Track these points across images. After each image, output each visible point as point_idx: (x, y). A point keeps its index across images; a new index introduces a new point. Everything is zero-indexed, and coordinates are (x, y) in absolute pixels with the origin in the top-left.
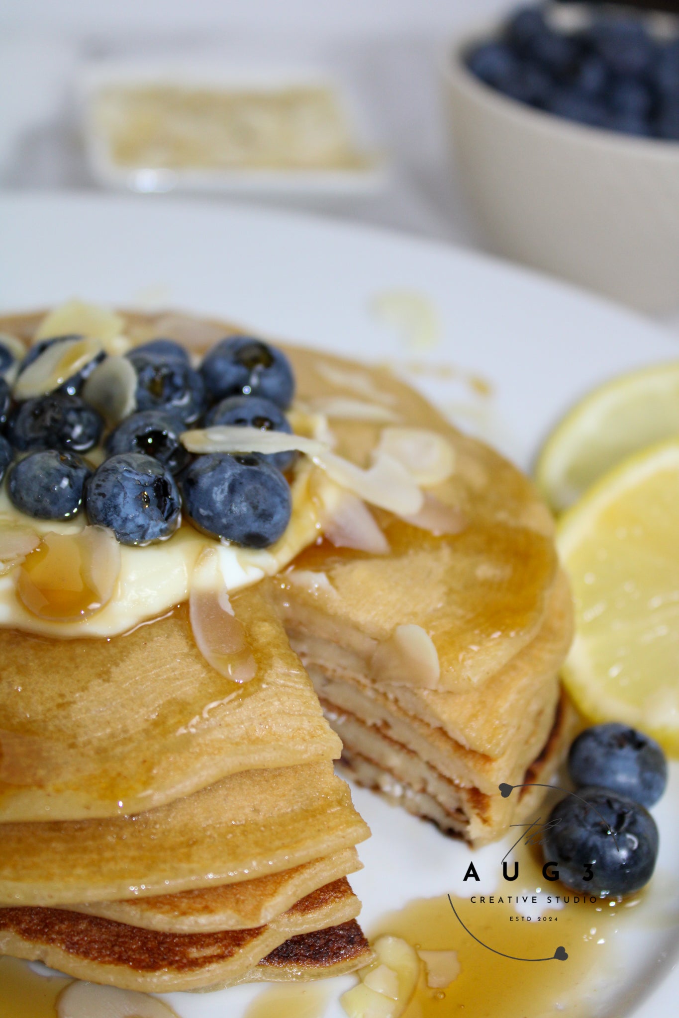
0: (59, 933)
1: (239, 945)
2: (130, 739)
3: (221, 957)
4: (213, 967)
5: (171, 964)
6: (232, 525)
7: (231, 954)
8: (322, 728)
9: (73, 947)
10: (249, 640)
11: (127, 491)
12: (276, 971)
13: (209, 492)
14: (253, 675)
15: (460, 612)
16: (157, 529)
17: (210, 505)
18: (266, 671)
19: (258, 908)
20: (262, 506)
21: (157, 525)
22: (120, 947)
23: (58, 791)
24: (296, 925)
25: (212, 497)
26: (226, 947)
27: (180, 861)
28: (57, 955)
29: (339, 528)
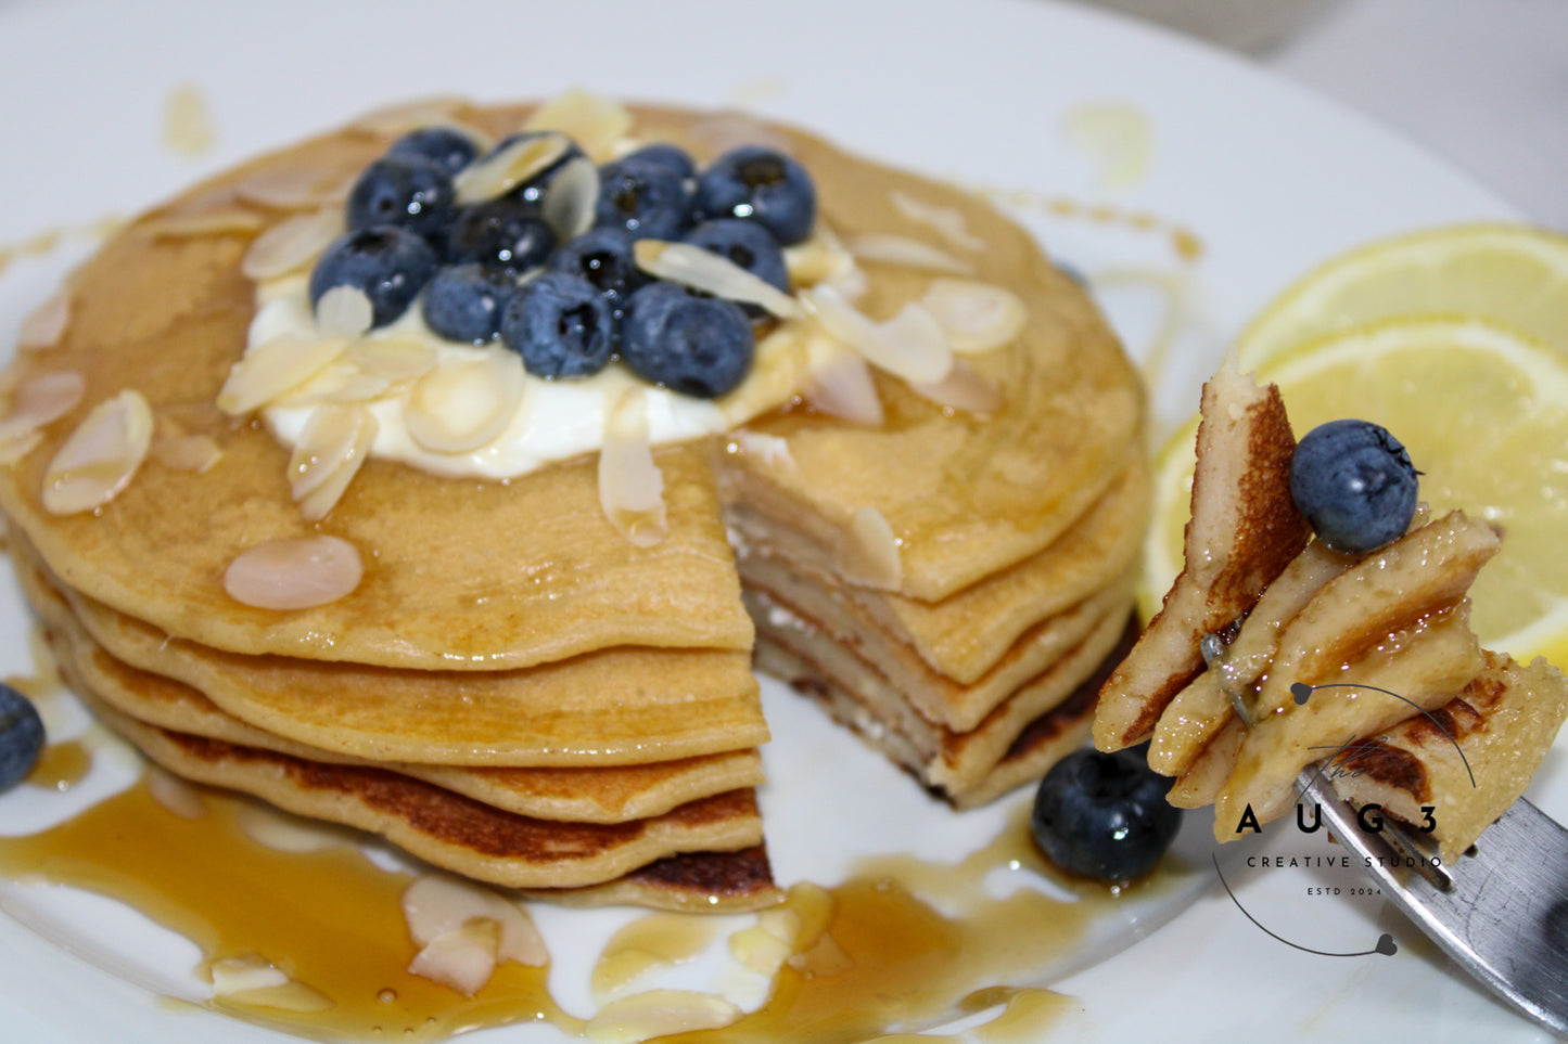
0: (407, 804)
1: (603, 846)
2: (502, 592)
3: (580, 855)
4: (568, 863)
5: (521, 853)
6: (665, 364)
7: (593, 854)
8: (731, 608)
9: (420, 821)
11: (545, 315)
12: (659, 894)
13: (642, 326)
15: (950, 504)
16: (576, 362)
17: (642, 339)
19: (623, 800)
20: (703, 346)
21: (576, 358)
22: (471, 828)
24: (682, 838)
25: (645, 330)
26: (588, 845)
27: (539, 731)
28: (399, 829)
29: (822, 391)
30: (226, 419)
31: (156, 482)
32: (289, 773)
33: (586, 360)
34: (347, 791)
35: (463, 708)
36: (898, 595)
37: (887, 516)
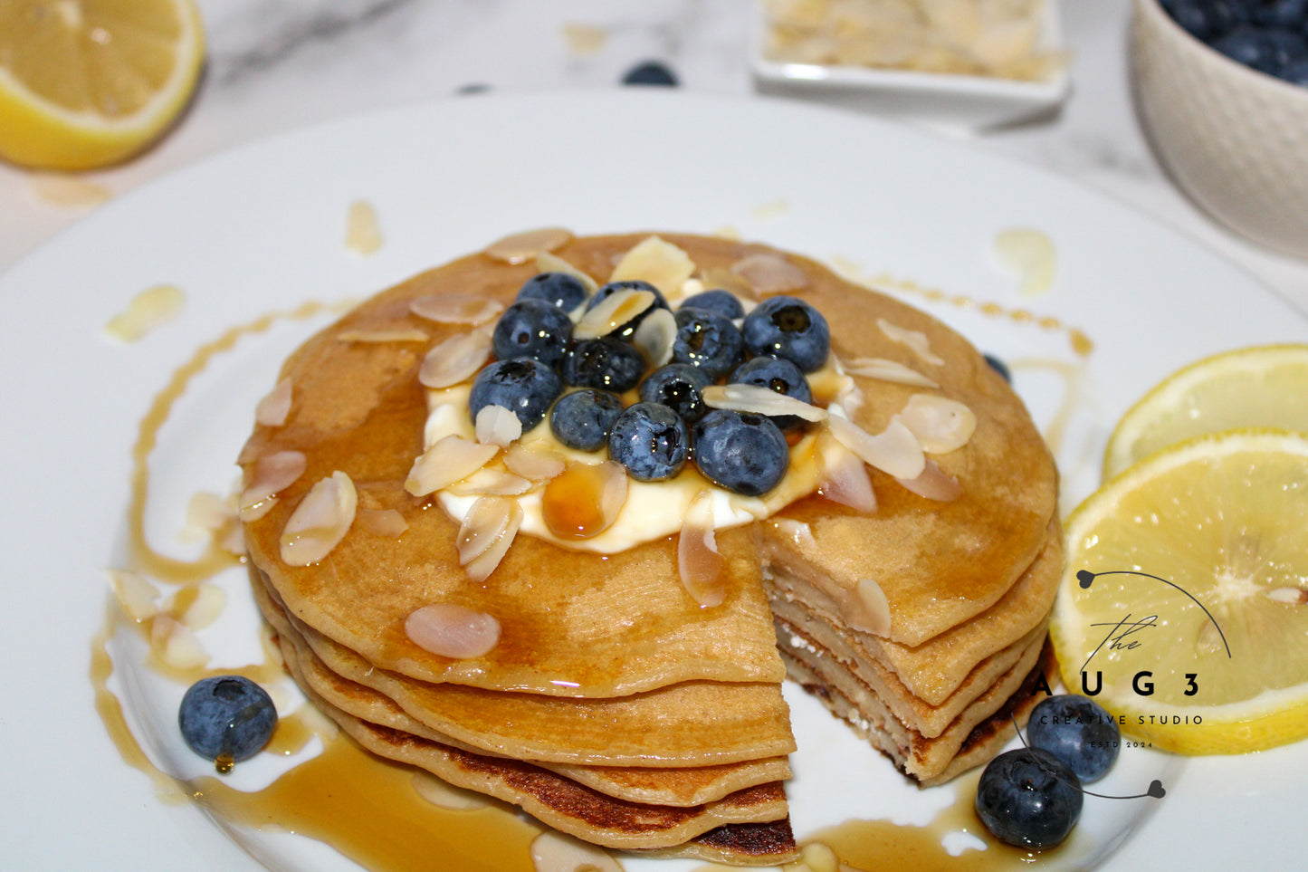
0: (535, 785)
1: (677, 821)
2: (609, 640)
3: (660, 827)
4: (652, 832)
5: (619, 825)
7: (670, 826)
8: (771, 654)
9: (545, 798)
10: (726, 573)
11: (640, 435)
12: (713, 851)
13: (711, 444)
14: (721, 603)
15: (925, 575)
16: (663, 470)
17: (710, 456)
18: (733, 601)
19: (692, 792)
20: (753, 461)
21: (662, 467)
22: (582, 805)
23: (545, 671)
24: (730, 814)
25: (712, 448)
26: (667, 821)
27: (634, 742)
28: (532, 803)
29: (833, 485)
30: (410, 496)
31: (360, 544)
32: (452, 758)
33: (670, 469)
34: (494, 773)
35: (579, 722)
36: (889, 640)
37: (880, 584)
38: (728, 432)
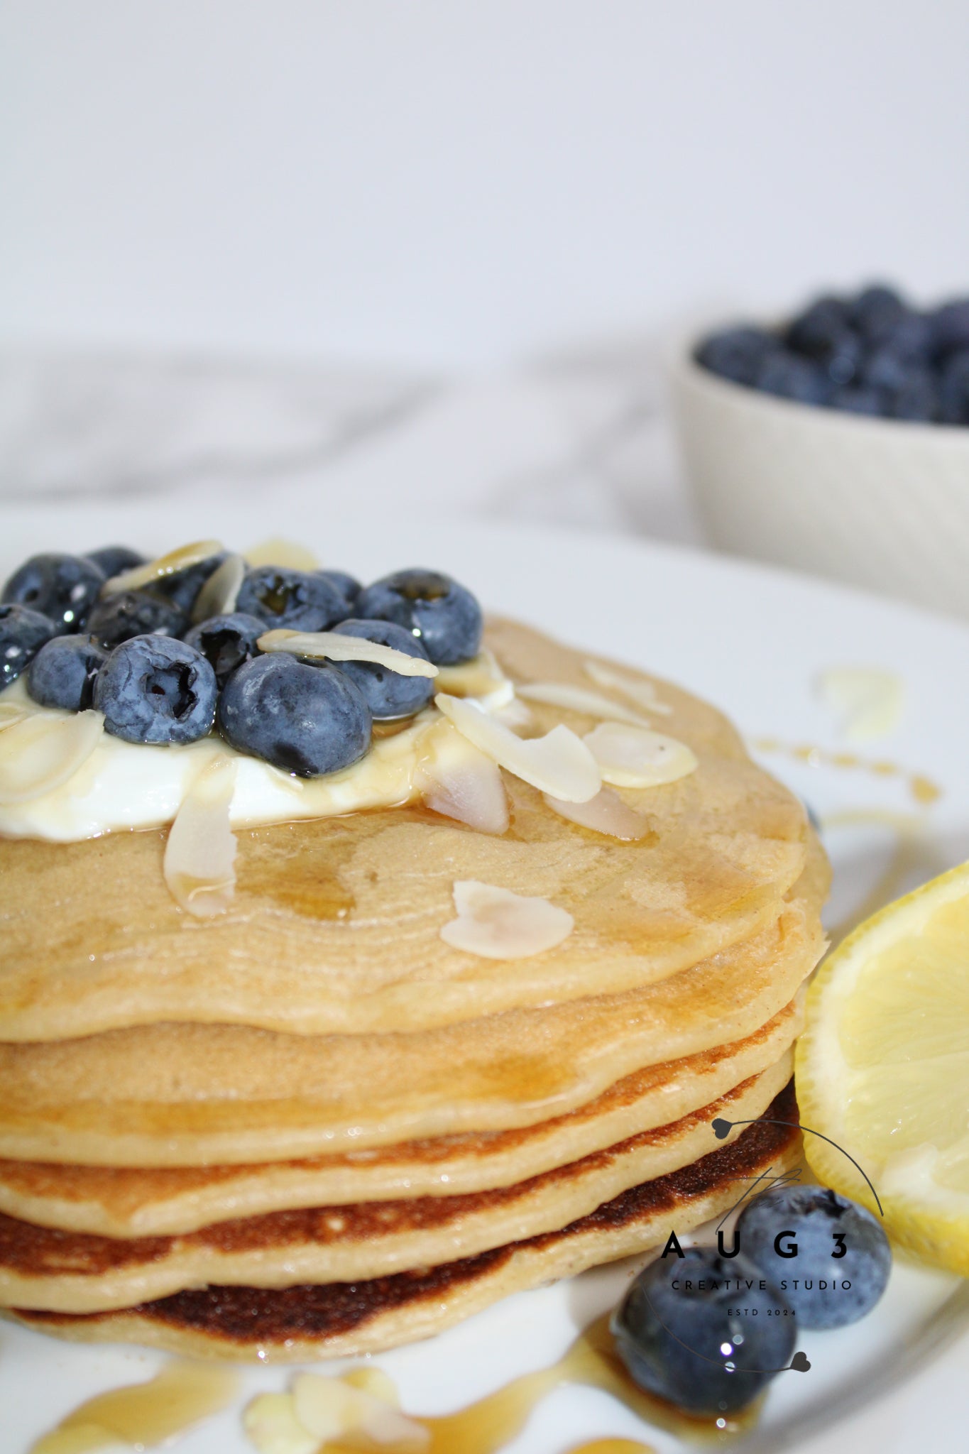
4: (68, 1281)
6: (257, 727)
7: (98, 1273)
11: (134, 671)
16: (165, 728)
19: (131, 1210)
21: (165, 722)
25: (242, 690)
26: (98, 1261)
33: (178, 727)
38: (268, 669)
